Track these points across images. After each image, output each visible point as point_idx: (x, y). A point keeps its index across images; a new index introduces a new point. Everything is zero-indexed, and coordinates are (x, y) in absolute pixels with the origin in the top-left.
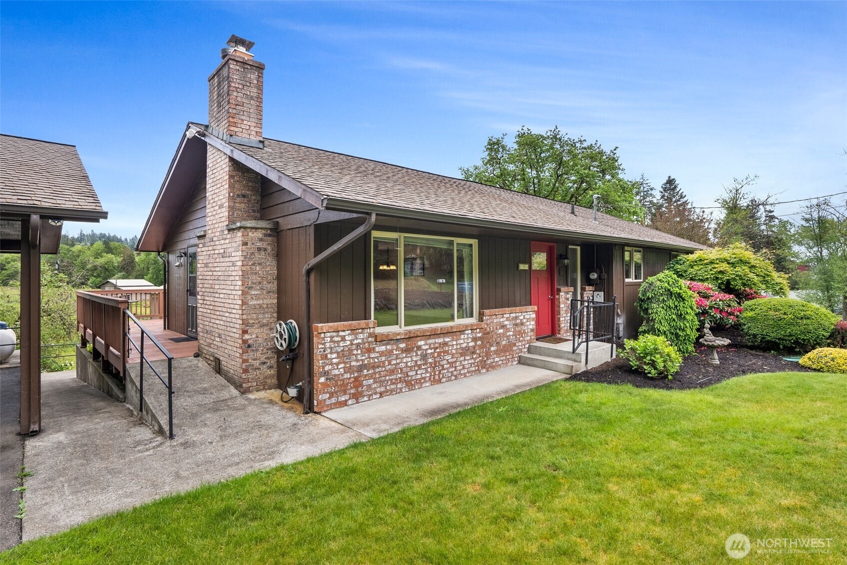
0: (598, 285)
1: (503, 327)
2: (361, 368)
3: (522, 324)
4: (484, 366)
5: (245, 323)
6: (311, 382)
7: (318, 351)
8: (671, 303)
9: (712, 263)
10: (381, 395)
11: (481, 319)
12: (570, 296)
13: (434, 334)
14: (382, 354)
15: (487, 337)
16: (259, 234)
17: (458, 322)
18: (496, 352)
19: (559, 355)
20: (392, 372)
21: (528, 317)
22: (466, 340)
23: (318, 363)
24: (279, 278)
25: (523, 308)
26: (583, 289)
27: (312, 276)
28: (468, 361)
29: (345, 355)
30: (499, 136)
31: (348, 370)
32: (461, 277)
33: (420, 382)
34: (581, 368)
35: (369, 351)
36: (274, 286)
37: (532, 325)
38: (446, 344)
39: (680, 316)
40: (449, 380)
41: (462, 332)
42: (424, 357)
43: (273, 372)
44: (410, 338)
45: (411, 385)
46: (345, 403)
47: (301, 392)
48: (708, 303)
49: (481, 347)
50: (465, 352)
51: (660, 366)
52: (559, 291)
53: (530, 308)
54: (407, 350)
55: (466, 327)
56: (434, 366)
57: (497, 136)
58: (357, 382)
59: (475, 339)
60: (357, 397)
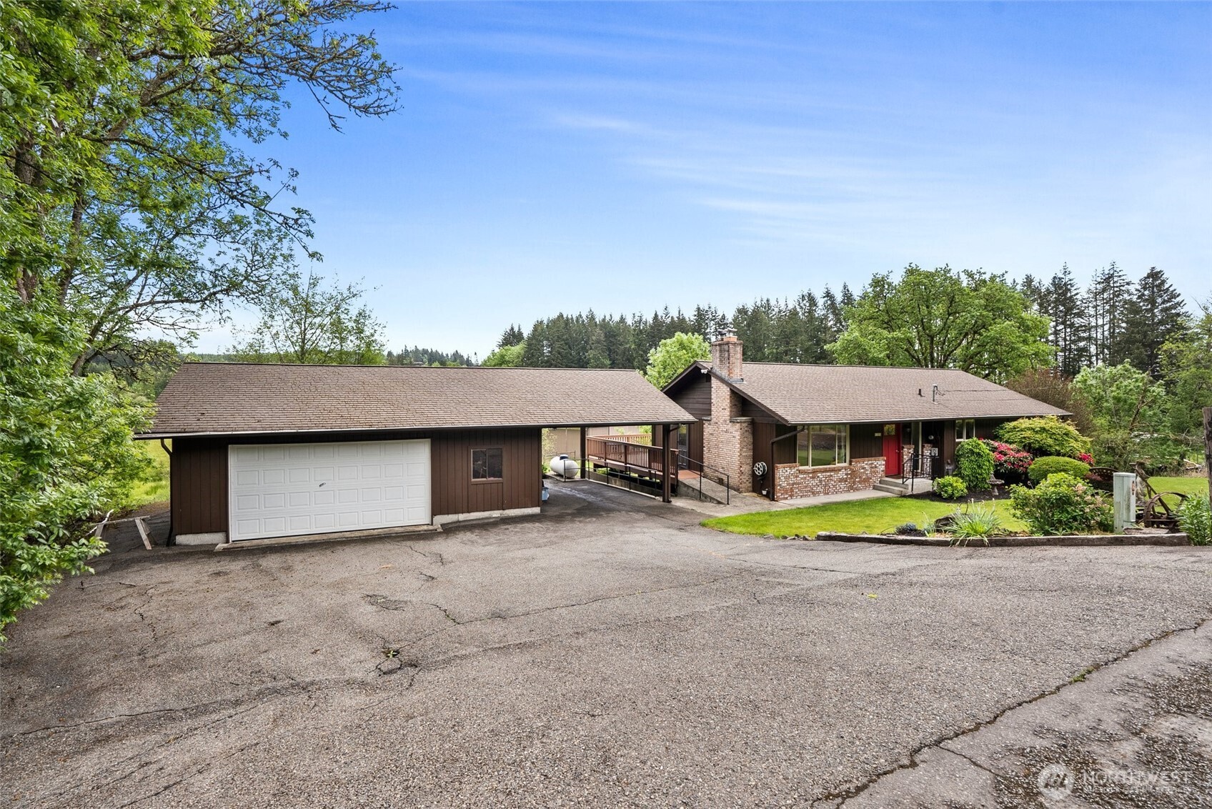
0: (934, 444)
1: (863, 468)
2: (793, 484)
3: (876, 467)
4: (852, 488)
5: (741, 463)
6: (774, 489)
7: (777, 476)
8: (972, 458)
9: (1022, 431)
10: (801, 497)
11: (850, 464)
12: (912, 451)
13: (826, 471)
14: (802, 478)
15: (854, 474)
16: (746, 424)
17: (838, 465)
18: (859, 482)
19: (896, 485)
20: (806, 487)
21: (880, 464)
22: (842, 474)
23: (777, 481)
24: (754, 443)
25: (877, 458)
26: (923, 447)
27: (774, 446)
28: (843, 485)
29: (787, 478)
30: (885, 273)
31: (788, 484)
32: (840, 447)
33: (819, 493)
34: (909, 492)
35: (797, 477)
36: (751, 447)
37: (883, 468)
38: (831, 476)
39: (980, 467)
40: (833, 493)
41: (840, 470)
42: (821, 481)
43: (750, 485)
44: (814, 472)
45: (814, 494)
46: (787, 498)
47: (768, 492)
48: (1004, 458)
49: (850, 479)
50: (841, 480)
51: (950, 492)
52: (903, 448)
53: (881, 458)
54: (813, 478)
55: (842, 468)
56: (826, 485)
57: (882, 272)
58: (792, 490)
59: (846, 474)
60: (791, 496)
